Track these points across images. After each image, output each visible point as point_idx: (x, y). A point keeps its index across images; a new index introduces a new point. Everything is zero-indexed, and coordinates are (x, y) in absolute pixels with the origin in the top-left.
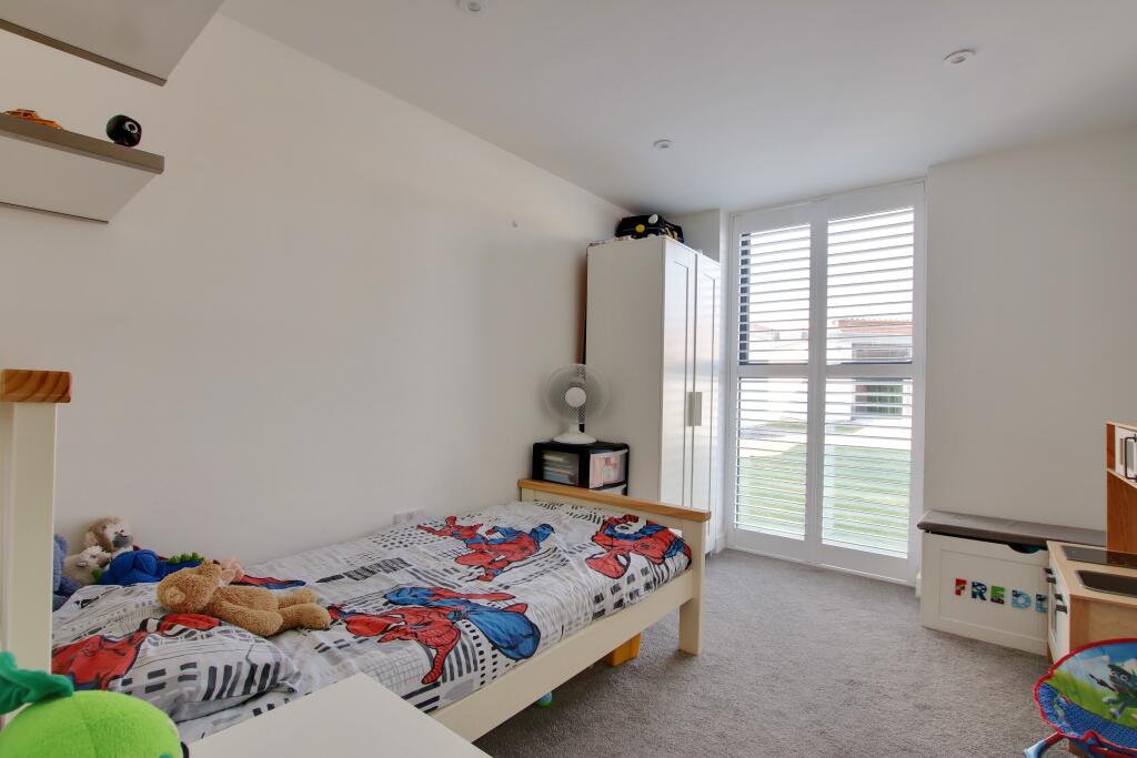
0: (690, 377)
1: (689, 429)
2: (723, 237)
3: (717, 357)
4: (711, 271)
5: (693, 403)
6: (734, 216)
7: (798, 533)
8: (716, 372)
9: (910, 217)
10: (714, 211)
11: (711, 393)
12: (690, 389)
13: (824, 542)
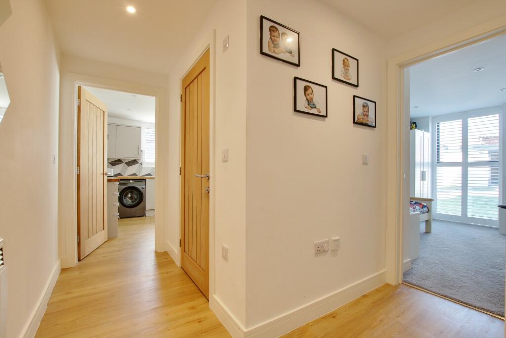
0: (422, 167)
1: (422, 182)
2: (430, 124)
3: (429, 161)
4: (428, 135)
5: (423, 175)
6: (434, 118)
7: (459, 214)
8: (430, 165)
9: (498, 118)
10: (428, 117)
11: (428, 171)
12: (422, 170)
13: (468, 216)
